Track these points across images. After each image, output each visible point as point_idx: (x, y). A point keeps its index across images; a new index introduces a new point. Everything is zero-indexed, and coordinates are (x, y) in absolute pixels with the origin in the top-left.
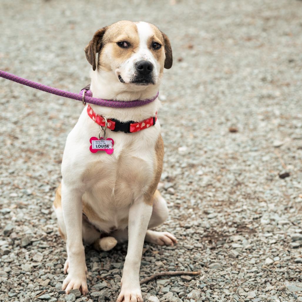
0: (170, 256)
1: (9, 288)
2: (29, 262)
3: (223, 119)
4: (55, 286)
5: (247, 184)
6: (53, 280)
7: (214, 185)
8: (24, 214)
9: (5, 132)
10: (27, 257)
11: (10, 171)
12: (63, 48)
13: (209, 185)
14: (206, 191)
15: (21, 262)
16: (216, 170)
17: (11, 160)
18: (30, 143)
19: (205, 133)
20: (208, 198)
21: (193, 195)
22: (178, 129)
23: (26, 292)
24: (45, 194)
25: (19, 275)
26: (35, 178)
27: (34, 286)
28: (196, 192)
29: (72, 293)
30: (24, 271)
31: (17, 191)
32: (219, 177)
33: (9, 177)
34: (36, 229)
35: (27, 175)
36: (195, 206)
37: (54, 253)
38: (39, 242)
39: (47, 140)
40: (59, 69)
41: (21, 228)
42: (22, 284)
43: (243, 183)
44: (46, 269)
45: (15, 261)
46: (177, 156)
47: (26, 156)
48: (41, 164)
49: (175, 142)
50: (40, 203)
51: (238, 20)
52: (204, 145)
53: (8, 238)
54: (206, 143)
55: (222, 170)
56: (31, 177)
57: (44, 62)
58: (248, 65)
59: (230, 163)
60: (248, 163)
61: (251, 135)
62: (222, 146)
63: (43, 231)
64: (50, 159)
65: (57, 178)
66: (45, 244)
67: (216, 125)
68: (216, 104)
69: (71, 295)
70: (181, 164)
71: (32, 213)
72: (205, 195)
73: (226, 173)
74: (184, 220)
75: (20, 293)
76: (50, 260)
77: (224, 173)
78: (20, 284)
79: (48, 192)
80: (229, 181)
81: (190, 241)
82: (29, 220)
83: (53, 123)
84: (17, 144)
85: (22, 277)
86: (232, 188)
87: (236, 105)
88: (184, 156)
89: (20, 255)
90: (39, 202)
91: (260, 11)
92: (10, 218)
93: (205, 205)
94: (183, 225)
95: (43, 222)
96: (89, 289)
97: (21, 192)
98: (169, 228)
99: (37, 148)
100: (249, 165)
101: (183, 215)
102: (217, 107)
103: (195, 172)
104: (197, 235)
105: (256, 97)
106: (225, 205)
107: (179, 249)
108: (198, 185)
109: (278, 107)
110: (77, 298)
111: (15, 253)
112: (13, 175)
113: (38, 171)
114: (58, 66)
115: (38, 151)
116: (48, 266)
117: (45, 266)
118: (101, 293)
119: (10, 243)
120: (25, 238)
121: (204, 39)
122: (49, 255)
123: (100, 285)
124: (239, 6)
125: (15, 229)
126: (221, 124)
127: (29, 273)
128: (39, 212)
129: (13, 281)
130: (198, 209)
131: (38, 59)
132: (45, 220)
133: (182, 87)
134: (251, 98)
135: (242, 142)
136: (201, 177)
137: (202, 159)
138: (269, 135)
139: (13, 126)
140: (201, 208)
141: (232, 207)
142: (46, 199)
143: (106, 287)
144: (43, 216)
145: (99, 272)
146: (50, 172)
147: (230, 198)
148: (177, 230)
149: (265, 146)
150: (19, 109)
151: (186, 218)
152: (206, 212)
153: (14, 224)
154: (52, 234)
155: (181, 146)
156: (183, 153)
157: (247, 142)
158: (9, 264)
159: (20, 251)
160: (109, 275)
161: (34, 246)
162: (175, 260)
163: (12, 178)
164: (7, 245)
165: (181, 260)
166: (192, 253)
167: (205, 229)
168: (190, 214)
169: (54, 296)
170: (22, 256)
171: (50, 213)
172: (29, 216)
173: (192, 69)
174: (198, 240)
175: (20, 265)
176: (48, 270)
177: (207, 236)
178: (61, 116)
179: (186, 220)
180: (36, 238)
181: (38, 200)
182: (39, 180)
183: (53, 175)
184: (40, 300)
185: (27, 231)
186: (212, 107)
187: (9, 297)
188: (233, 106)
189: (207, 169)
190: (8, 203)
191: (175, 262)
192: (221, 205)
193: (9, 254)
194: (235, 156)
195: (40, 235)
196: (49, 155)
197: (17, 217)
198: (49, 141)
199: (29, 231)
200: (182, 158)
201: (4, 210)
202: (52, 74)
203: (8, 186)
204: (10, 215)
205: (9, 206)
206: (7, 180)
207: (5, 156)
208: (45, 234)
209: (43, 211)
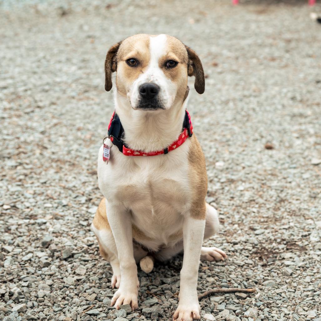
0: (221, 272)
1: (53, 302)
2: (71, 275)
3: (257, 136)
4: (102, 301)
5: (290, 201)
6: (99, 295)
7: (257, 201)
8: (61, 225)
9: (32, 141)
10: (69, 269)
11: (42, 181)
12: (84, 61)
13: (251, 201)
14: (249, 207)
15: (63, 275)
16: (256, 186)
17: (41, 169)
18: (60, 153)
19: (241, 149)
20: (253, 214)
21: (237, 211)
22: (212, 144)
23: (72, 306)
24: (81, 205)
25: (62, 288)
26: (69, 189)
27: (80, 301)
28: (239, 208)
29: (122, 308)
30: (67, 284)
31: (51, 202)
32: (261, 193)
33: (42, 187)
34: (76, 241)
35: (60, 186)
36: (240, 222)
37: (97, 266)
38: (80, 255)
39: (77, 150)
40: (82, 81)
41: (60, 240)
42: (66, 298)
43: (286, 200)
44: (90, 282)
45: (57, 274)
46: (215, 171)
47: (57, 166)
48: (74, 175)
49: (211, 157)
50: (77, 214)
51: (259, 41)
52: (240, 161)
53: (47, 250)
54: (243, 159)
55: (262, 186)
56: (64, 188)
57: (67, 74)
58: (275, 84)
59: (270, 180)
60: (289, 180)
61: (288, 152)
62: (260, 163)
63: (84, 243)
64: (83, 170)
65: (93, 189)
66: (87, 257)
67: (251, 141)
68: (248, 120)
69: (122, 311)
70: (220, 179)
71: (69, 224)
72: (249, 211)
73: (268, 189)
74: (231, 236)
75: (65, 307)
76: (94, 273)
77: (265, 190)
78: (64, 298)
79: (84, 204)
80: (271, 197)
81: (239, 257)
82: (67, 232)
83: (82, 134)
84: (47, 153)
85: (66, 291)
86: (276, 204)
87: (269, 122)
88: (222, 171)
89: (61, 268)
90: (75, 213)
91: (280, 33)
92: (47, 229)
93: (250, 221)
94: (230, 241)
95: (83, 235)
96: (140, 305)
97: (55, 203)
98: (216, 243)
99: (67, 158)
100: (290, 182)
101: (229, 230)
102: (248, 124)
103: (236, 187)
104: (246, 251)
105: (289, 115)
106: (271, 221)
107: (229, 266)
108: (240, 200)
109: (311, 125)
110: (128, 314)
111: (56, 265)
112: (44, 184)
113: (71, 181)
114: (81, 78)
115: (70, 162)
116: (93, 280)
117: (89, 280)
118: (154, 309)
119: (50, 255)
120: (65, 250)
121: (228, 58)
122: (93, 268)
123: (151, 301)
124: (258, 27)
125: (54, 240)
126: (256, 140)
127: (72, 287)
128: (77, 224)
129: (56, 294)
130: (243, 224)
131: (60, 70)
132: (84, 232)
133: (212, 103)
134: (283, 116)
135: (280, 159)
136: (242, 193)
137: (242, 174)
138: (306, 153)
139: (41, 136)
140: (246, 224)
141: (278, 223)
142: (83, 210)
143: (157, 303)
144: (82, 228)
145: (148, 287)
146: (84, 183)
147: (274, 214)
148: (225, 246)
149: (303, 164)
150: (45, 120)
151: (231, 234)
152: (252, 227)
153: (51, 235)
154: (93, 247)
155: (217, 161)
156: (221, 168)
157: (284, 159)
158: (51, 277)
159: (61, 263)
160: (160, 291)
161: (76, 259)
162: (227, 276)
163: (44, 188)
164: (47, 257)
165: (233, 276)
166: (243, 269)
167: (254, 245)
168: (235, 229)
169: (103, 311)
170: (64, 269)
171: (89, 225)
172: (67, 228)
173: (219, 86)
174: (248, 257)
175: (62, 278)
176: (93, 284)
177: (256, 253)
180: (76, 250)
182: (73, 191)
183: (88, 186)
184: (88, 316)
185: (66, 242)
186: (244, 124)
187: (54, 311)
188: (266, 123)
189: (247, 185)
190: (43, 213)
191: (227, 279)
192: (267, 222)
193: (49, 267)
194: (274, 173)
195: (81, 247)
196: (81, 166)
197: (55, 228)
198: (80, 152)
199: (69, 243)
200: (220, 173)
201: (39, 221)
202: (77, 86)
203: (41, 196)
204: (47, 226)
205: (44, 217)
206: (39, 190)
207: (34, 165)
208: (86, 247)
209: (81, 222)
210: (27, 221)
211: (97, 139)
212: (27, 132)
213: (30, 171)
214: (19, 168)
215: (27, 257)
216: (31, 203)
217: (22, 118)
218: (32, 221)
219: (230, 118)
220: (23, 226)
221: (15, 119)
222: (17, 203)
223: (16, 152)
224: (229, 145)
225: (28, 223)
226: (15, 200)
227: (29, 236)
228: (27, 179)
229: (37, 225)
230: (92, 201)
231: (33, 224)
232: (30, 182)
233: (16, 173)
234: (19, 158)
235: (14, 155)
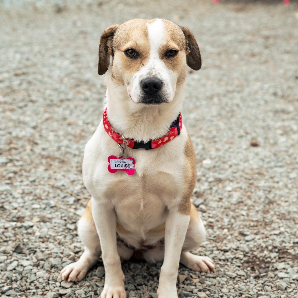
0: (212, 285)
3: (242, 132)
5: (279, 202)
7: (245, 202)
8: (49, 229)
9: (24, 136)
11: (31, 179)
12: (76, 55)
13: (240, 202)
14: (238, 209)
16: (244, 186)
17: (31, 166)
18: (50, 149)
19: (227, 146)
20: (242, 217)
21: (225, 213)
22: (199, 140)
24: (69, 206)
26: (58, 188)
28: (228, 210)
31: (39, 202)
32: (249, 194)
33: (31, 186)
34: (63, 248)
35: (49, 185)
36: (229, 226)
39: (67, 147)
40: (75, 75)
41: (46, 245)
43: (275, 202)
44: (76, 297)
46: (202, 170)
47: (47, 163)
48: (63, 173)
49: (198, 154)
50: (64, 217)
51: (240, 37)
52: (227, 158)
54: (230, 157)
55: (250, 186)
56: (53, 187)
57: (60, 68)
58: (257, 80)
59: (257, 179)
60: (276, 179)
61: (273, 150)
62: (247, 161)
63: (70, 250)
64: (72, 167)
65: (81, 188)
67: (236, 137)
68: (232, 116)
70: (208, 178)
71: (56, 228)
72: (238, 214)
73: (255, 190)
74: (220, 242)
79: (72, 205)
80: (260, 198)
81: (231, 267)
82: (54, 236)
83: (72, 129)
84: (37, 150)
86: (264, 206)
87: (253, 118)
88: (209, 169)
90: (63, 215)
91: (259, 30)
92: (33, 233)
93: (240, 226)
94: (220, 248)
95: (70, 240)
97: (43, 204)
98: (206, 251)
99: (57, 154)
100: (278, 182)
101: (218, 235)
102: (233, 120)
103: (224, 187)
104: (238, 260)
105: (271, 111)
106: (261, 225)
107: (220, 277)
108: (229, 202)
109: (294, 122)
112: (34, 183)
113: (60, 180)
114: (73, 73)
115: (59, 159)
116: (78, 294)
117: (75, 294)
119: (35, 264)
121: (211, 53)
124: (238, 24)
126: (241, 137)
128: (64, 227)
130: (233, 229)
131: (54, 65)
132: (71, 237)
133: (197, 98)
134: (266, 112)
135: (266, 157)
136: (231, 193)
137: (228, 173)
138: (291, 151)
139: (32, 131)
140: (236, 228)
141: (268, 228)
142: (70, 212)
144: (69, 232)
146: (73, 182)
147: (264, 218)
148: (215, 254)
149: (289, 162)
150: (37, 114)
151: (222, 240)
152: (241, 232)
153: (38, 240)
155: (204, 159)
156: (208, 167)
157: (270, 156)
162: (219, 291)
163: (33, 187)
165: (225, 290)
166: (235, 281)
167: (245, 253)
168: (225, 234)
172: (54, 232)
173: (203, 81)
174: (239, 267)
177: (247, 262)
178: (80, 123)
179: (222, 241)
181: (62, 213)
182: (62, 191)
183: (76, 185)
185: (53, 249)
186: (229, 119)
188: (250, 119)
189: (235, 185)
190: (31, 215)
191: (219, 294)
192: (256, 226)
194: (261, 172)
195: (67, 255)
196: (70, 164)
197: (41, 232)
198: (70, 148)
199: (56, 250)
200: (207, 171)
201: (26, 224)
202: (69, 80)
203: (29, 196)
204: (33, 230)
205: (32, 219)
206: (28, 190)
207: (25, 162)
208: (73, 254)
209: (69, 226)
210: (14, 224)
211: (87, 135)
212: (19, 127)
213: (19, 168)
214: (9, 165)
215: (12, 266)
216: (19, 203)
217: (15, 112)
218: (19, 224)
219: (215, 113)
220: (10, 229)
221: (8, 114)
222: (5, 204)
223: (7, 148)
224: (215, 142)
225: (14, 226)
226: (3, 201)
227: (15, 241)
228: (17, 176)
229: (23, 228)
230: (80, 202)
231: (20, 228)
232: (19, 180)
233: (6, 170)
234: (10, 155)
235: (5, 151)
